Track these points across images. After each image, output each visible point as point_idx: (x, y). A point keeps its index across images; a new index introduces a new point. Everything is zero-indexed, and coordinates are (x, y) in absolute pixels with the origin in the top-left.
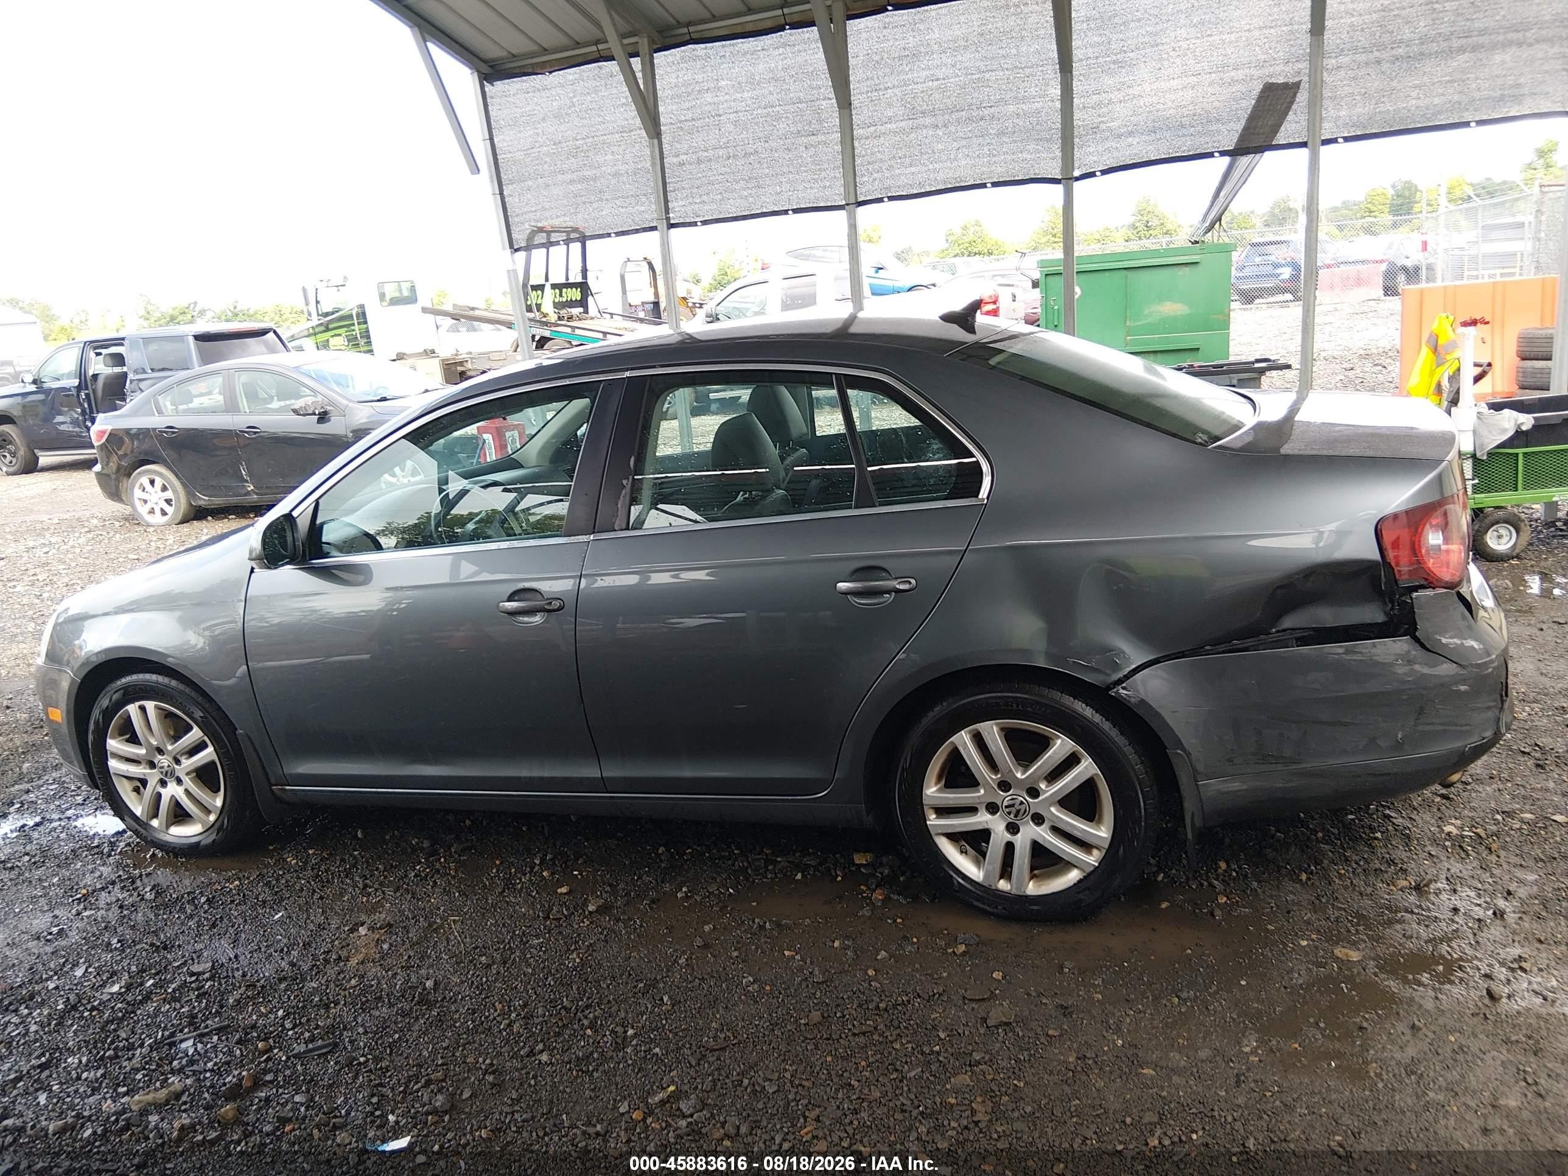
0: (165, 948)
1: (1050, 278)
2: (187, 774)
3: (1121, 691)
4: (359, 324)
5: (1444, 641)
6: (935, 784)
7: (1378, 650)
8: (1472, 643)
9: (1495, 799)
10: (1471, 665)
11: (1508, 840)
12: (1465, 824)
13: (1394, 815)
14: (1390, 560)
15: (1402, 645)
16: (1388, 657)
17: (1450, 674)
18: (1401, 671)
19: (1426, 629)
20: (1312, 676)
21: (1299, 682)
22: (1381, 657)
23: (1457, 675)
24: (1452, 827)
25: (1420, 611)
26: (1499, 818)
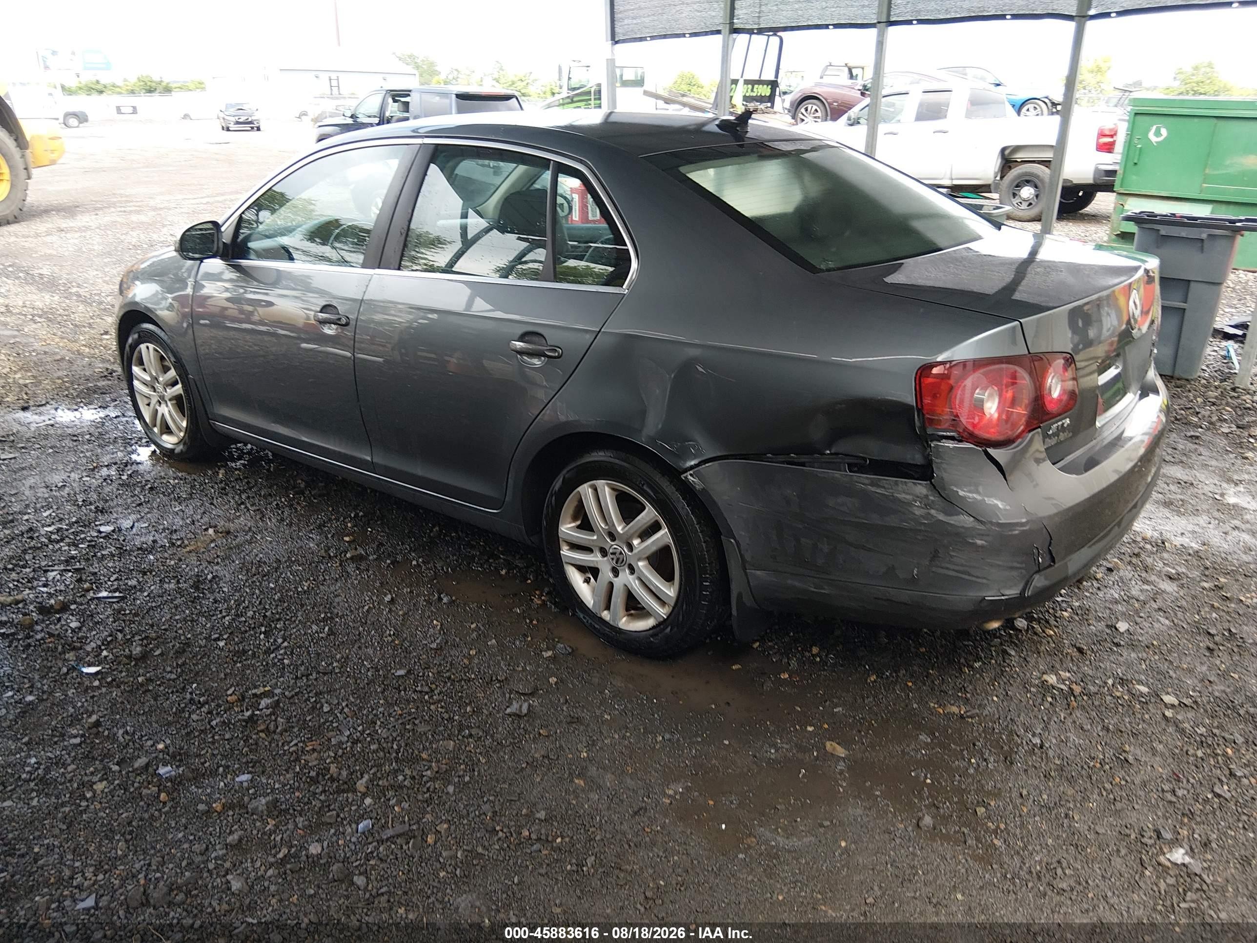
0: (102, 512)
1: (1139, 118)
2: (170, 400)
3: (689, 477)
4: (595, 99)
5: (961, 493)
6: (570, 523)
7: (900, 489)
8: (996, 502)
9: (1129, 665)
10: (991, 523)
11: (1097, 703)
12: (1072, 678)
13: (1013, 653)
14: (922, 406)
15: (921, 489)
16: (908, 497)
17: (966, 526)
18: (918, 512)
19: (942, 479)
20: (841, 499)
21: (831, 502)
22: (902, 496)
23: (974, 528)
24: (1054, 677)
25: (937, 460)
26: (1110, 682)
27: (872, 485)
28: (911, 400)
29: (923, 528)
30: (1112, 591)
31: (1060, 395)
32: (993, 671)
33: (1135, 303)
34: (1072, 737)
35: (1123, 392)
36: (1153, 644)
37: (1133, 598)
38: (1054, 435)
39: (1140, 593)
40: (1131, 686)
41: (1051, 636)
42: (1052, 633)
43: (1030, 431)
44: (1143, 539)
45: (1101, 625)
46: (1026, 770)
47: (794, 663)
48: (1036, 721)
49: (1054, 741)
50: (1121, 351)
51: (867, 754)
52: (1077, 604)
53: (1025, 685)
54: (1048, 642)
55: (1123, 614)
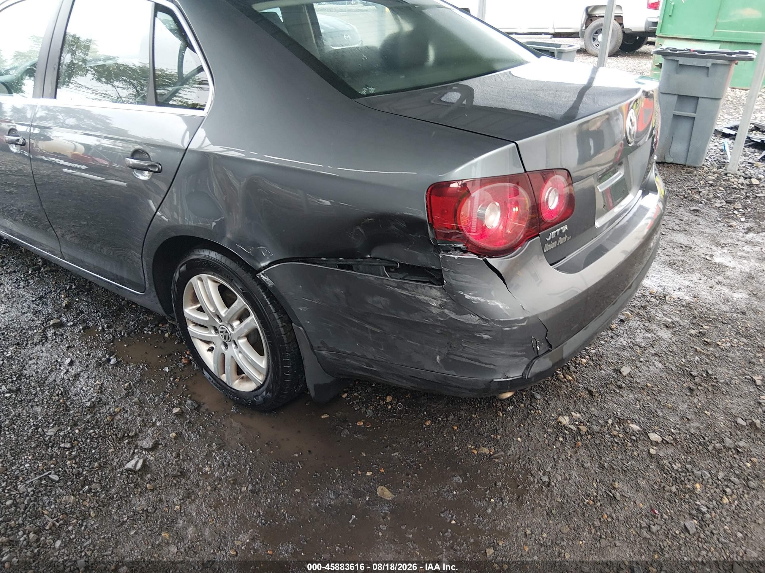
3: (262, 276)
5: (467, 297)
6: (192, 306)
7: (420, 292)
8: (497, 303)
9: (627, 405)
10: (493, 320)
11: (598, 442)
12: (581, 419)
13: (539, 397)
14: (432, 221)
15: (436, 292)
16: (426, 298)
17: (473, 323)
18: (435, 311)
19: (451, 284)
20: (377, 298)
21: (370, 300)
22: (422, 297)
23: (479, 325)
24: (567, 418)
25: (445, 269)
26: (610, 421)
27: (399, 287)
28: (423, 215)
29: (439, 324)
30: (622, 340)
31: (558, 206)
32: (521, 414)
33: (631, 120)
34: (575, 474)
35: (625, 194)
36: (647, 386)
37: (637, 345)
38: (553, 240)
39: (642, 340)
40: (626, 425)
41: (569, 381)
42: (571, 378)
43: (529, 239)
44: (651, 294)
45: (609, 370)
46: (533, 509)
47: (370, 413)
48: (548, 460)
49: (560, 478)
50: (624, 160)
51: (409, 497)
52: (593, 351)
53: (544, 425)
54: (567, 387)
55: (628, 359)
